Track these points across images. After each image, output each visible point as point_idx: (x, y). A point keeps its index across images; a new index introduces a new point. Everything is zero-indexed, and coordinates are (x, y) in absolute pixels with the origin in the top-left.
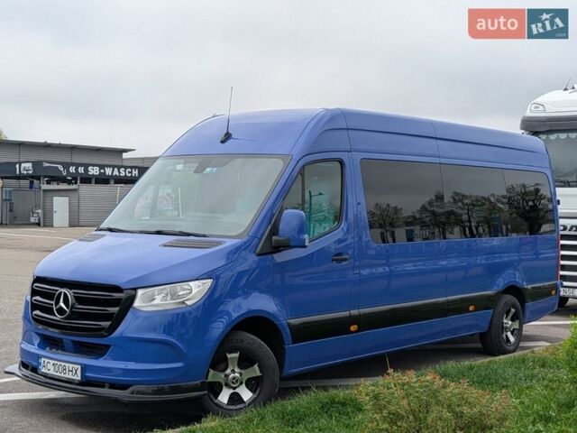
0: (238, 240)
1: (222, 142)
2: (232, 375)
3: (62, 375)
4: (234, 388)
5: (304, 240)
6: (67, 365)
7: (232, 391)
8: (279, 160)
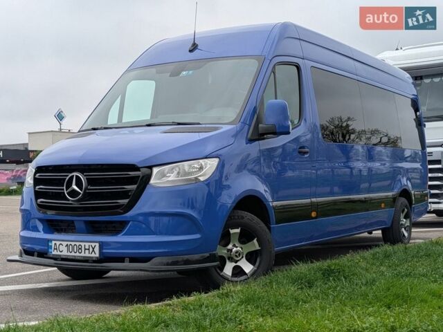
0: (232, 126)
1: (190, 51)
2: (235, 249)
3: (78, 254)
4: (236, 262)
5: (289, 127)
6: (83, 244)
7: (234, 264)
8: (253, 61)
